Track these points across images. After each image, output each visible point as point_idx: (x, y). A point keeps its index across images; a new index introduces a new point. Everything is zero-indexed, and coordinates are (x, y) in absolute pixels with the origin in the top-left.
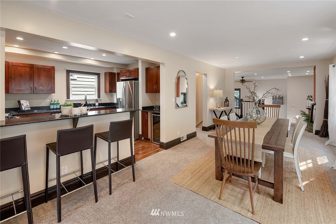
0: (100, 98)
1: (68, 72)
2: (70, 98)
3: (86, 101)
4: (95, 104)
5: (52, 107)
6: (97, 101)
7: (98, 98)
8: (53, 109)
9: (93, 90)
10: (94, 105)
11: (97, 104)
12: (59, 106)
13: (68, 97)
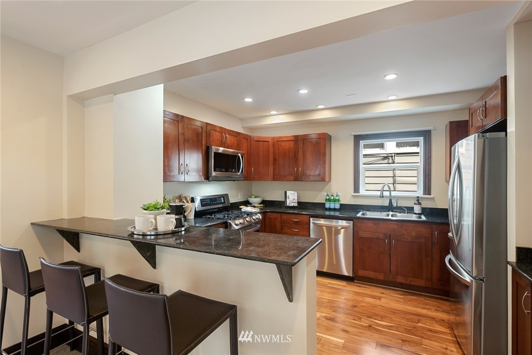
0: (430, 194)
1: (358, 138)
2: (360, 191)
3: (391, 201)
4: (413, 207)
5: (327, 206)
6: (418, 201)
7: (425, 193)
8: (330, 209)
9: (414, 173)
10: (410, 210)
11: (417, 209)
12: (339, 205)
13: (356, 189)
